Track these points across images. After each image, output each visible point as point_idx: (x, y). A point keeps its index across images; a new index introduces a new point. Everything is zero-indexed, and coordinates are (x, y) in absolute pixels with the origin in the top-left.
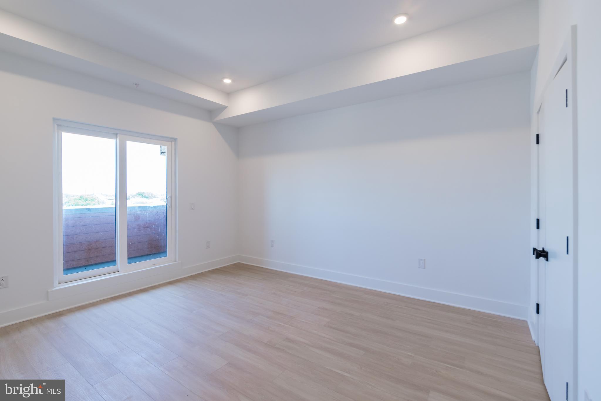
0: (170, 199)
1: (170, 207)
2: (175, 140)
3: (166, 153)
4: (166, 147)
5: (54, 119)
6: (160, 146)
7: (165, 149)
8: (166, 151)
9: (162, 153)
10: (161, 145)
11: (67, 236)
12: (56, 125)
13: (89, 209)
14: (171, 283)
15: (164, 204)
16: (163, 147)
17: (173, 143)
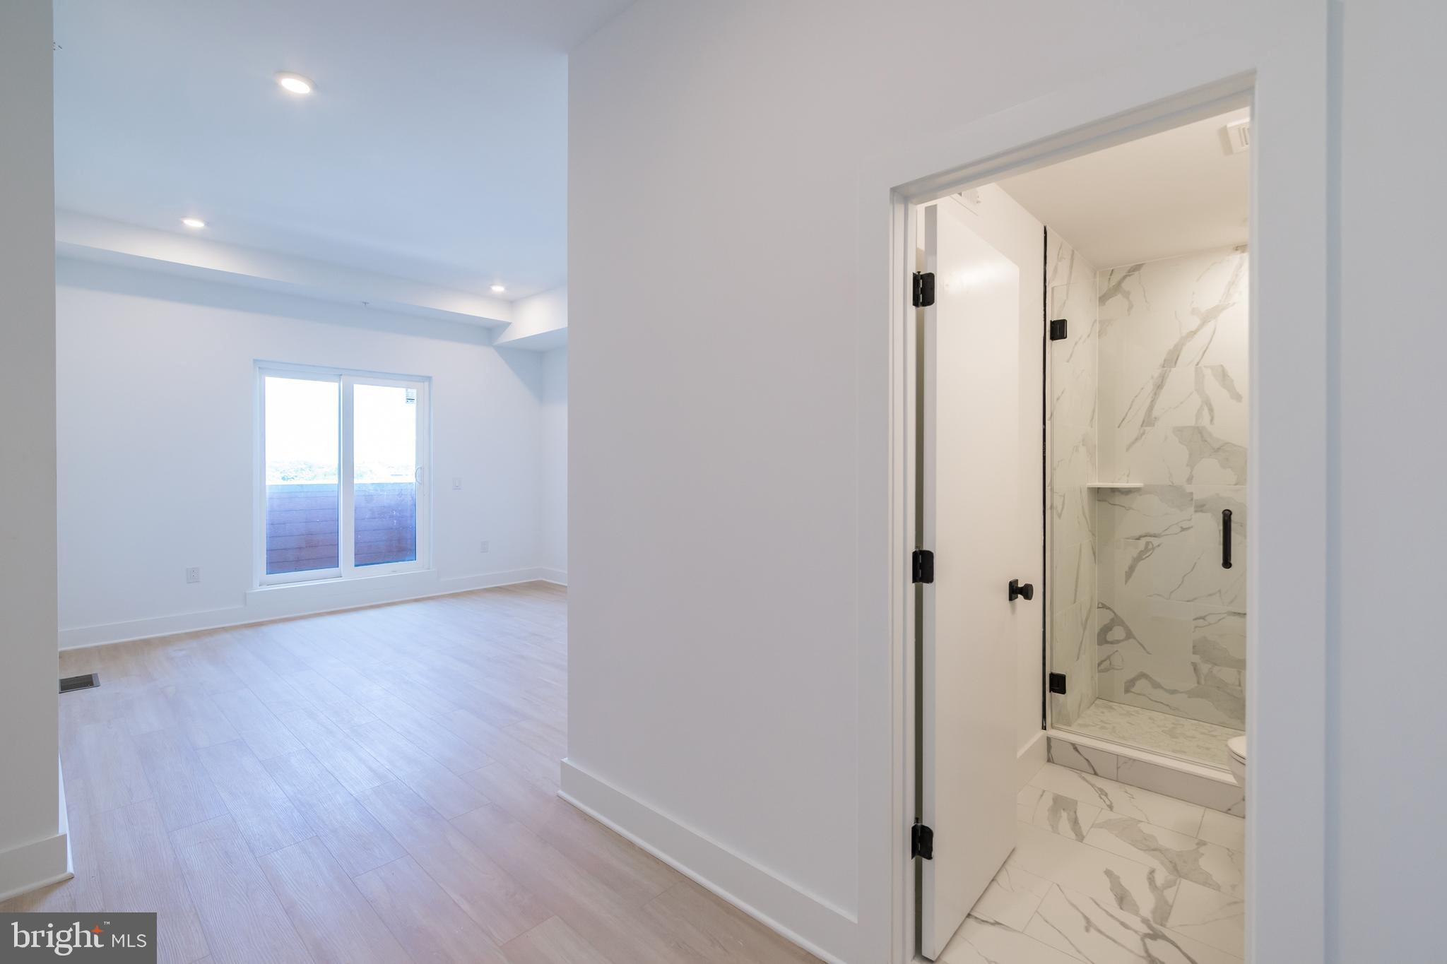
0: (421, 471)
1: (420, 484)
2: (429, 379)
3: (415, 401)
4: (414, 391)
5: (255, 361)
6: (404, 390)
7: (413, 393)
8: (414, 397)
9: (409, 400)
10: (407, 387)
11: (272, 524)
12: (258, 369)
13: (302, 486)
14: (416, 600)
15: (413, 480)
16: (409, 390)
17: (427, 384)
